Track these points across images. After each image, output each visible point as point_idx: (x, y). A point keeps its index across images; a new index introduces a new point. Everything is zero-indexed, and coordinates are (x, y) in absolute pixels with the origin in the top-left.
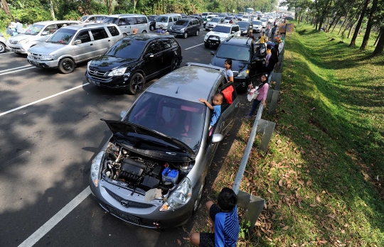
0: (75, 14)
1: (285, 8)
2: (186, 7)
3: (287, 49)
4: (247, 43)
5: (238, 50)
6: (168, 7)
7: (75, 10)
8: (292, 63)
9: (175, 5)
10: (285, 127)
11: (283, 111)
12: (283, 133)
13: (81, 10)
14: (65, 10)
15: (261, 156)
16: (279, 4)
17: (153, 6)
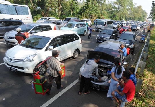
0: (40, 16)
1: (151, 20)
2: (99, 16)
3: (151, 39)
4: (133, 34)
5: (129, 36)
6: (89, 15)
7: (39, 14)
8: (153, 45)
9: (93, 14)
10: (150, 68)
11: (149, 63)
12: (149, 70)
13: (43, 14)
14: (34, 14)
15: (140, 76)
16: (147, 18)
17: (81, 14)
